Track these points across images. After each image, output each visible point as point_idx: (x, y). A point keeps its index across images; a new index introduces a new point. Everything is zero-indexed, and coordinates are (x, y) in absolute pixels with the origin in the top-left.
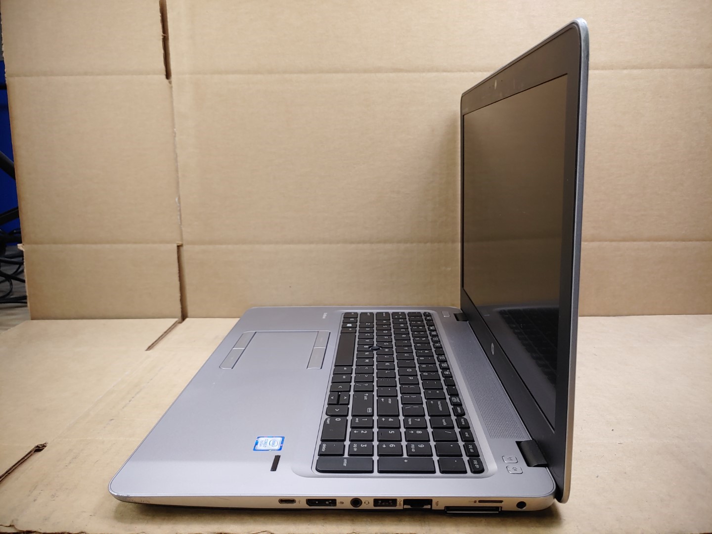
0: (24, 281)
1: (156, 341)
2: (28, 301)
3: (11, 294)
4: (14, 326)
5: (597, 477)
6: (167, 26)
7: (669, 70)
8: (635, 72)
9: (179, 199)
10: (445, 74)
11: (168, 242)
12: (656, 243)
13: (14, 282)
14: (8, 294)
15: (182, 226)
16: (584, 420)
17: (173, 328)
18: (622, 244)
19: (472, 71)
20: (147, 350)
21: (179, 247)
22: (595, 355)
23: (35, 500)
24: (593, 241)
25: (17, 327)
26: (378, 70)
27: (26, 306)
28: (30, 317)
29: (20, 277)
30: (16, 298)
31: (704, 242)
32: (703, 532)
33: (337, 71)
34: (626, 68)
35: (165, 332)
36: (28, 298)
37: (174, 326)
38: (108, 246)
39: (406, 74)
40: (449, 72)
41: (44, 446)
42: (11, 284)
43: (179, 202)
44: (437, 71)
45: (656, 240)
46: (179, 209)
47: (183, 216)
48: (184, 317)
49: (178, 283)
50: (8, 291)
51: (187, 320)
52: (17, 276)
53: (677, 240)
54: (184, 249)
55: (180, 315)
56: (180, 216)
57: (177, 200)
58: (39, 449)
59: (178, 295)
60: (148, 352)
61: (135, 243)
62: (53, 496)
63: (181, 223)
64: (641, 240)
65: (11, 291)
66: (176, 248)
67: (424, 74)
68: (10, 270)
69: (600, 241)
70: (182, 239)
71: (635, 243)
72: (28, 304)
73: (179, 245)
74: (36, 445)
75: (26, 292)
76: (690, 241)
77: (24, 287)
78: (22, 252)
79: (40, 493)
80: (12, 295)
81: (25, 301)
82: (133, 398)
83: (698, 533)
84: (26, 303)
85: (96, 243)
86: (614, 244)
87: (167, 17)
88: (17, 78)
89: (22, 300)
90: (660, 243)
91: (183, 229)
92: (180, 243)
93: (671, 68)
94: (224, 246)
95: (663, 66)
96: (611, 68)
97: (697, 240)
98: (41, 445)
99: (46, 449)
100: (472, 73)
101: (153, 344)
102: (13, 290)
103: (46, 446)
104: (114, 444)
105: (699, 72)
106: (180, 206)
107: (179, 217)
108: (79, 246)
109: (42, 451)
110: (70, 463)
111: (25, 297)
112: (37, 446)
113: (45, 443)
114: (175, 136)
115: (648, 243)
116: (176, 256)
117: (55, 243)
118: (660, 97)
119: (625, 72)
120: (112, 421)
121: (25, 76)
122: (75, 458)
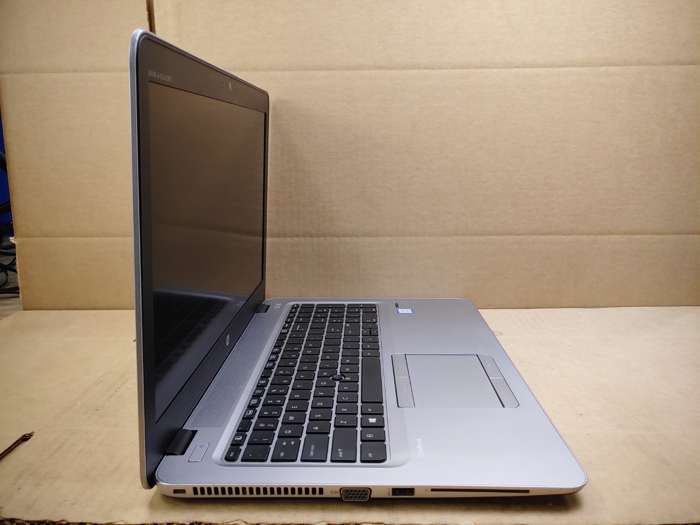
0: (16, 272)
2: (20, 291)
3: (7, 284)
4: (7, 316)
6: (154, 24)
7: (646, 67)
8: (612, 68)
10: (425, 71)
13: (9, 273)
14: (4, 284)
16: (555, 411)
18: (599, 237)
19: (453, 68)
22: (570, 346)
23: (19, 489)
24: (570, 234)
25: (9, 317)
26: (361, 67)
27: (19, 297)
28: (22, 308)
29: (14, 267)
30: (11, 288)
31: (679, 236)
32: (662, 523)
33: (320, 69)
34: (602, 65)
36: (20, 289)
38: (97, 239)
39: (388, 71)
40: (430, 69)
41: (31, 435)
42: (7, 275)
44: (418, 68)
45: (632, 233)
50: (4, 282)
52: (12, 267)
53: (653, 234)
58: (25, 438)
60: (134, 343)
61: (124, 236)
62: (37, 485)
64: (618, 234)
65: (7, 282)
67: (405, 71)
68: (6, 261)
69: (578, 234)
71: (612, 236)
72: (21, 296)
74: (23, 434)
75: (17, 282)
76: (666, 234)
77: (16, 278)
78: (14, 244)
79: (24, 482)
80: (7, 286)
81: (18, 291)
82: (119, 388)
83: (657, 524)
84: (19, 293)
85: (85, 236)
86: (592, 237)
87: (154, 15)
88: (8, 76)
89: (15, 290)
90: (636, 236)
93: (647, 65)
95: (639, 64)
96: (589, 65)
97: (673, 234)
98: (28, 434)
99: (32, 438)
100: (453, 70)
102: (9, 280)
103: (32, 436)
104: (98, 434)
105: (675, 68)
108: (70, 239)
109: (28, 441)
110: (55, 452)
111: (18, 288)
112: (24, 436)
113: (32, 433)
115: (625, 236)
117: (46, 236)
118: (637, 93)
119: (603, 69)
120: (98, 411)
121: (16, 73)
122: (60, 448)
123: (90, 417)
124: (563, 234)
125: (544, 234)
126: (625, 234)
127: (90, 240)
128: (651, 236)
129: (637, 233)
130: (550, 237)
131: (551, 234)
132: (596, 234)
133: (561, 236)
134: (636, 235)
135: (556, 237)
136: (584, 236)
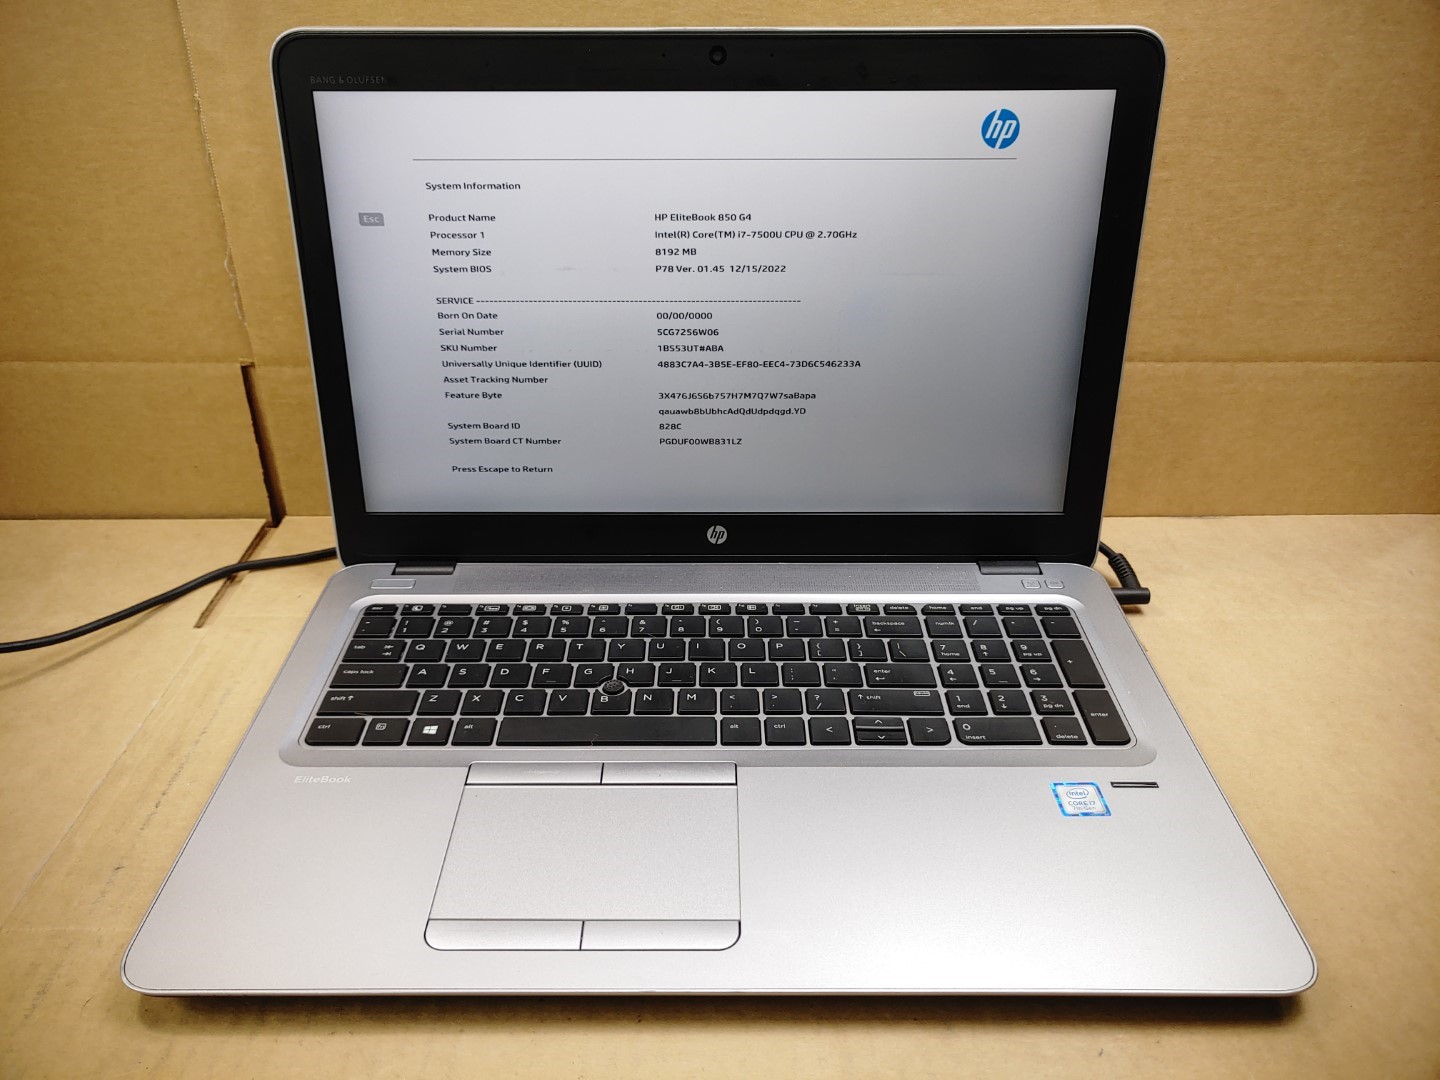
9: (231, 262)
11: (218, 359)
12: (1317, 366)
15: (245, 324)
17: (259, 542)
20: (198, 626)
21: (246, 371)
37: (261, 536)
38: (84, 366)
43: (232, 270)
46: (233, 284)
47: (245, 302)
48: (278, 515)
49: (254, 447)
51: (286, 520)
53: (1364, 360)
54: (257, 374)
55: (267, 510)
56: (239, 301)
57: (225, 264)
59: (258, 471)
60: (199, 630)
63: (243, 317)
66: (240, 372)
70: (250, 353)
71: (1270, 365)
73: (245, 365)
82: (164, 794)
85: (55, 360)
86: (1223, 367)
90: (1325, 365)
91: (249, 330)
92: (247, 361)
97: (1410, 359)
106: (235, 280)
107: (236, 303)
114: (198, 112)
116: (242, 390)
120: (119, 873)
122: (43, 992)
123: (103, 893)
124: (1161, 360)
127: (65, 366)
128: (1359, 364)
129: (1330, 358)
132: (1235, 361)
133: (1153, 364)
136: (1205, 365)
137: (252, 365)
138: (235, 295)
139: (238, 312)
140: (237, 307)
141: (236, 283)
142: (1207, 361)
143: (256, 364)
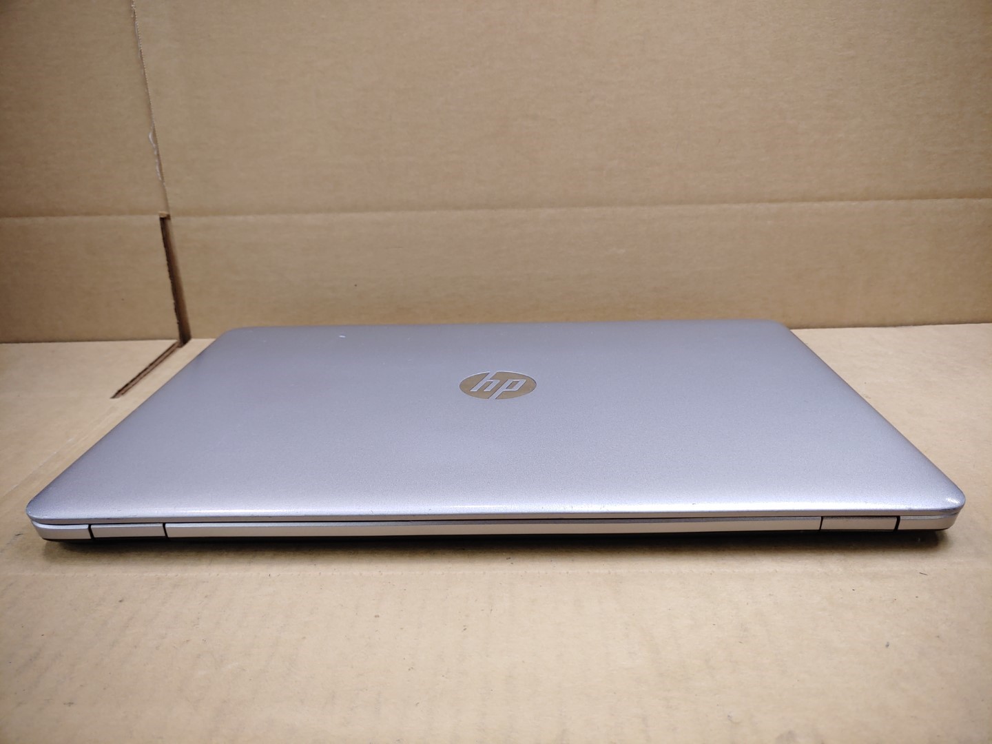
1: (132, 381)
5: (887, 646)
9: (154, 135)
11: (143, 212)
12: (975, 201)
15: (164, 184)
17: (168, 356)
20: (114, 397)
21: (164, 221)
24: (866, 199)
35: (151, 364)
37: (170, 351)
43: (156, 141)
46: (155, 153)
47: (164, 165)
48: (185, 338)
49: (168, 282)
51: (192, 342)
54: (174, 222)
55: (176, 333)
56: (160, 165)
57: (150, 136)
59: (170, 302)
60: (116, 400)
63: (163, 178)
64: (949, 196)
66: (158, 222)
69: (879, 199)
70: (167, 208)
73: (162, 217)
86: (903, 203)
90: (980, 201)
91: (167, 188)
92: (165, 213)
94: (240, 218)
101: (127, 385)
106: (157, 148)
107: (157, 168)
114: (134, 19)
115: (961, 200)
116: (160, 236)
120: (20, 537)
124: (852, 199)
125: (821, 199)
126: (961, 197)
130: (831, 204)
131: (831, 199)
132: (912, 198)
134: (980, 198)
135: (842, 204)
136: (890, 202)
137: (168, 217)
138: (157, 161)
139: (159, 174)
140: (158, 171)
141: (158, 152)
142: (890, 199)
143: (171, 215)
